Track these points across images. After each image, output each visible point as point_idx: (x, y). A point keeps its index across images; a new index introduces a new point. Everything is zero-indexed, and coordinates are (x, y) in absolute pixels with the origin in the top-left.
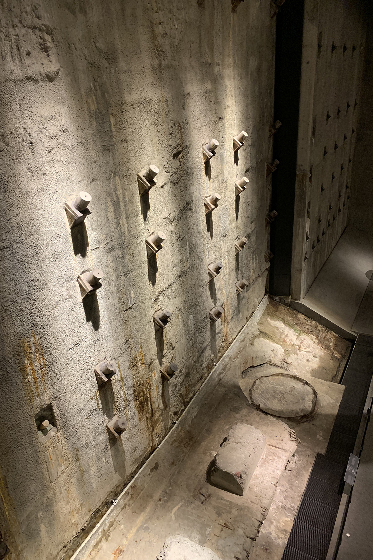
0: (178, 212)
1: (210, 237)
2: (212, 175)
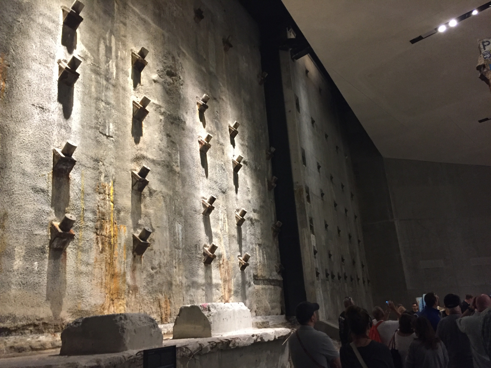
1: (204, 174)
2: (206, 126)
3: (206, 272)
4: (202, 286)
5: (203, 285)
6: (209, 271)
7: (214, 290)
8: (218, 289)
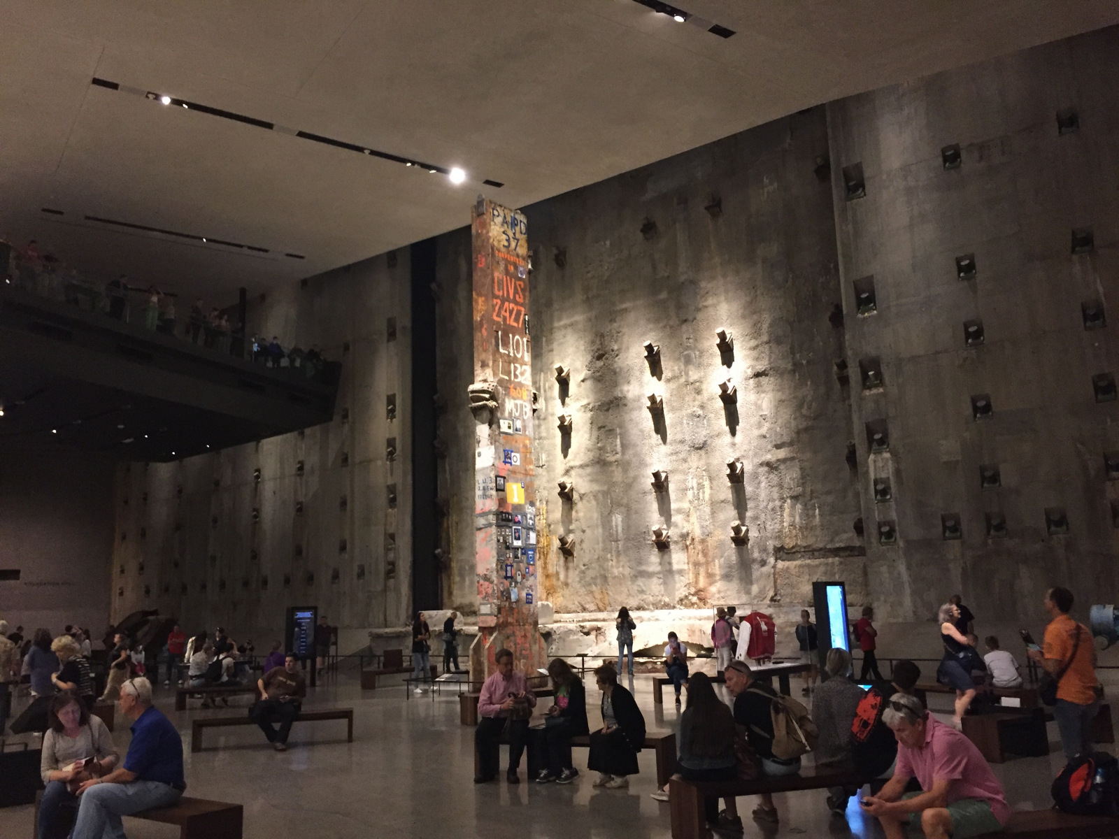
0: (599, 403)
1: (661, 441)
2: (663, 376)
3: (662, 558)
4: (657, 573)
5: (659, 573)
6: (666, 557)
7: (677, 577)
8: (682, 576)
